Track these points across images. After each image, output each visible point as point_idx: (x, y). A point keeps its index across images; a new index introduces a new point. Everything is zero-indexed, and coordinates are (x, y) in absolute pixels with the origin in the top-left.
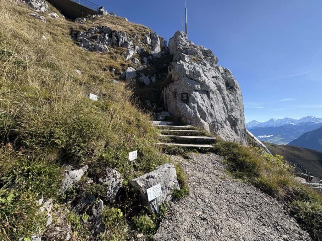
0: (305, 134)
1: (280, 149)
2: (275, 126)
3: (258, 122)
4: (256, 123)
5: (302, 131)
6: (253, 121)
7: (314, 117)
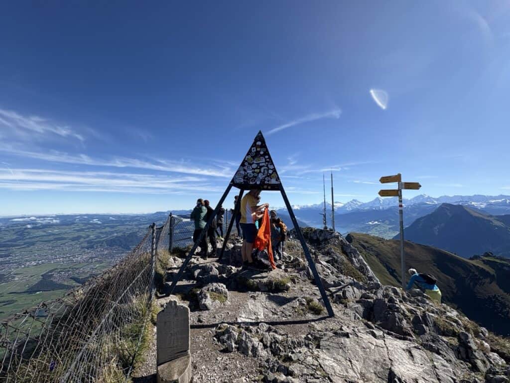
0: (418, 220)
2: (381, 209)
3: (360, 203)
4: (357, 204)
5: (414, 215)
6: (354, 200)
7: (428, 196)
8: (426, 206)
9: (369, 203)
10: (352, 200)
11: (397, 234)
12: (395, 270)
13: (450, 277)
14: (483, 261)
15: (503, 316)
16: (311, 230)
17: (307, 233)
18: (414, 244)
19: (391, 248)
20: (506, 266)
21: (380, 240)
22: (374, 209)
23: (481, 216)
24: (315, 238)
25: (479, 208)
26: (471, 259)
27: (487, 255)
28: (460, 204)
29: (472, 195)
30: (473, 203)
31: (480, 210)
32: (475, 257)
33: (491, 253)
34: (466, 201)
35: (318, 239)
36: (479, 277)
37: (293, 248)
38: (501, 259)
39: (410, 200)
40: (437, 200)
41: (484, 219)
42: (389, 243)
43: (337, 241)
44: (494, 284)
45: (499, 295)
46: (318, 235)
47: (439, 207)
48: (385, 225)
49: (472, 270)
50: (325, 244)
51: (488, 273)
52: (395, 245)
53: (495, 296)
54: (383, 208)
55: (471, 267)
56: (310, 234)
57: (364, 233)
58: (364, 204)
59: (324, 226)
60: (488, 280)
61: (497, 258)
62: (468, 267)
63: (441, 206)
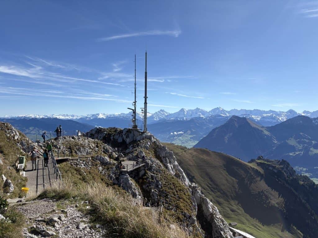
0: (214, 130)
1: (190, 153)
2: (185, 119)
3: (167, 113)
4: (164, 114)
5: (211, 126)
6: (161, 110)
7: (223, 109)
8: (221, 117)
9: (175, 113)
10: (160, 110)
11: (196, 143)
12: (194, 176)
13: (234, 179)
14: (257, 163)
15: (266, 206)
16: (116, 131)
17: (109, 135)
18: (210, 152)
19: (192, 156)
20: (271, 166)
21: (183, 149)
22: (179, 119)
23: (257, 127)
24: (120, 140)
25: (256, 120)
26: (249, 162)
27: (259, 158)
28: (245, 116)
29: (252, 109)
30: (253, 116)
31: (256, 122)
32: (252, 161)
33: (262, 157)
34: (248, 115)
35: (124, 142)
36: (254, 177)
37: (79, 149)
38: (268, 161)
39: (209, 112)
40: (229, 112)
41: (259, 130)
42: (190, 151)
43: (149, 143)
44: (263, 181)
45: (265, 190)
46: (124, 137)
47: (230, 119)
48: (187, 135)
49: (250, 172)
50: (134, 147)
51: (260, 172)
52: (195, 153)
53: (263, 190)
54: (186, 119)
55: (249, 169)
56: (114, 136)
57: (169, 142)
58: (170, 115)
59: (132, 124)
60: (259, 179)
61: (265, 161)
62: (247, 169)
63: (231, 118)
